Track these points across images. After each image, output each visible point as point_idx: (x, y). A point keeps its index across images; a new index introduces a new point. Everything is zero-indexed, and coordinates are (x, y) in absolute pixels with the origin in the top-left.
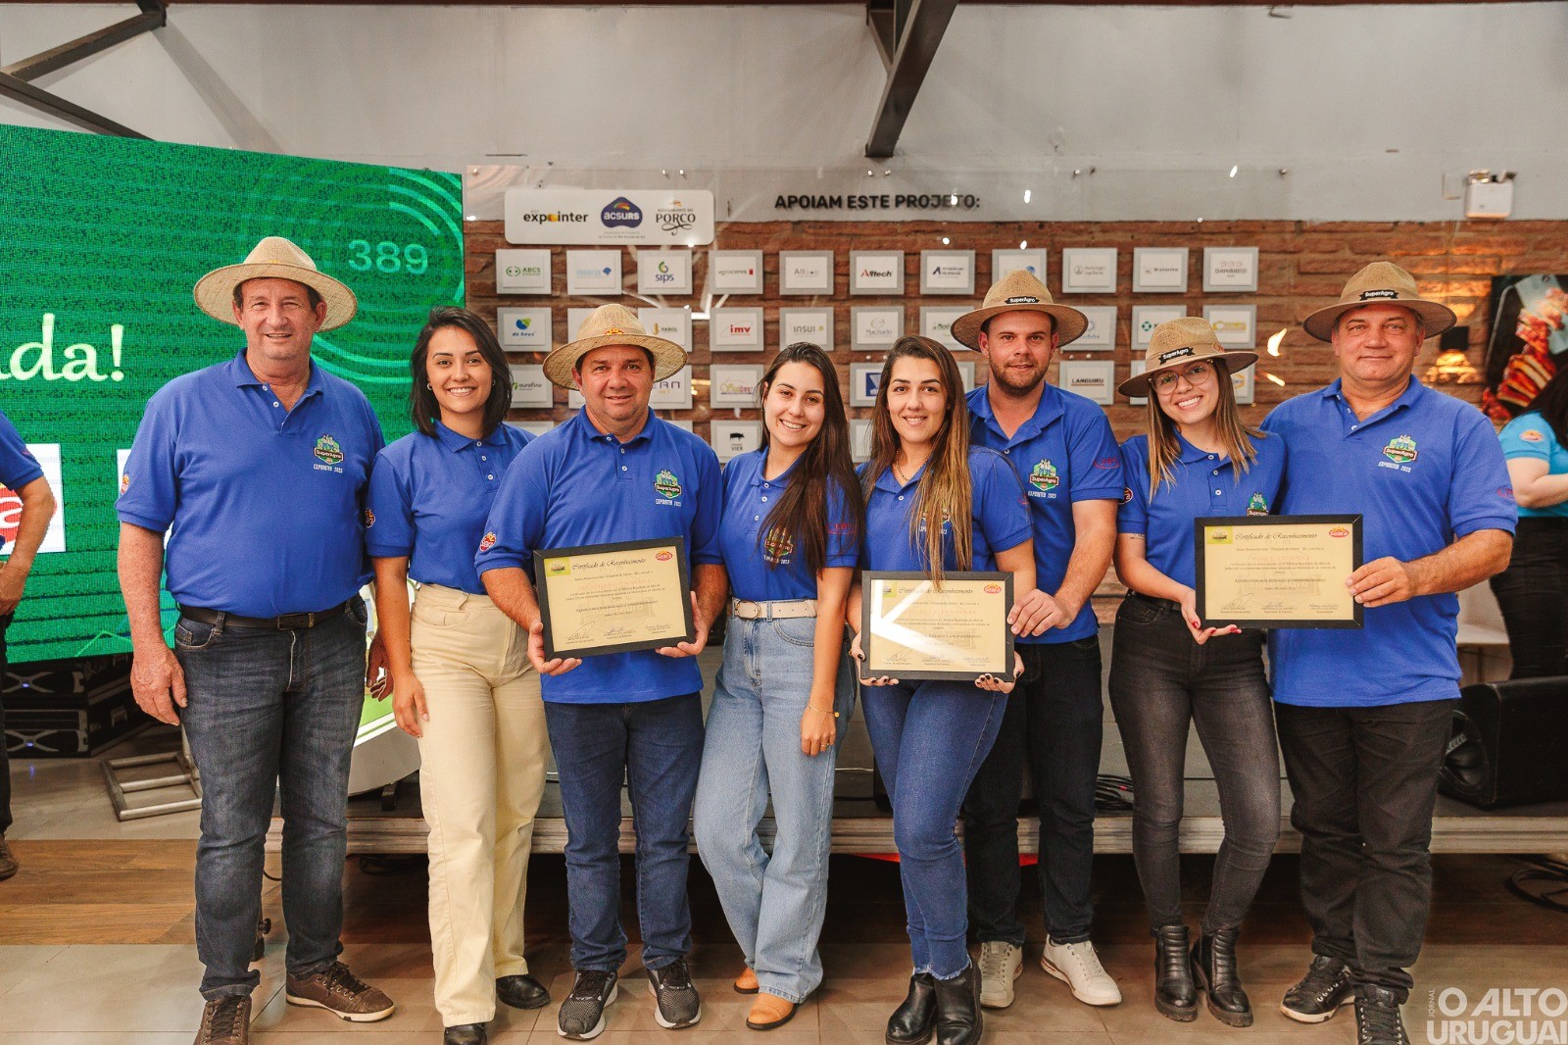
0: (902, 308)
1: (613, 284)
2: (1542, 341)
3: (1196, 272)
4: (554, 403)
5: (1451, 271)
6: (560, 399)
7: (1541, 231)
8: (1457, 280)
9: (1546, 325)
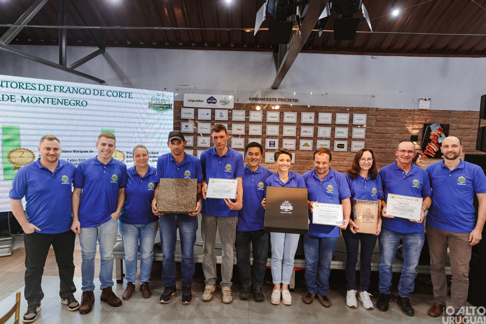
0: (279, 126)
1: (209, 117)
2: (436, 140)
3: (351, 120)
4: (194, 145)
5: (414, 122)
6: (195, 144)
7: (436, 113)
8: (415, 124)
9: (437, 136)
